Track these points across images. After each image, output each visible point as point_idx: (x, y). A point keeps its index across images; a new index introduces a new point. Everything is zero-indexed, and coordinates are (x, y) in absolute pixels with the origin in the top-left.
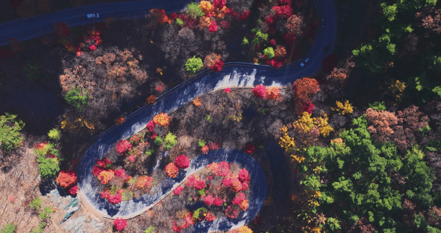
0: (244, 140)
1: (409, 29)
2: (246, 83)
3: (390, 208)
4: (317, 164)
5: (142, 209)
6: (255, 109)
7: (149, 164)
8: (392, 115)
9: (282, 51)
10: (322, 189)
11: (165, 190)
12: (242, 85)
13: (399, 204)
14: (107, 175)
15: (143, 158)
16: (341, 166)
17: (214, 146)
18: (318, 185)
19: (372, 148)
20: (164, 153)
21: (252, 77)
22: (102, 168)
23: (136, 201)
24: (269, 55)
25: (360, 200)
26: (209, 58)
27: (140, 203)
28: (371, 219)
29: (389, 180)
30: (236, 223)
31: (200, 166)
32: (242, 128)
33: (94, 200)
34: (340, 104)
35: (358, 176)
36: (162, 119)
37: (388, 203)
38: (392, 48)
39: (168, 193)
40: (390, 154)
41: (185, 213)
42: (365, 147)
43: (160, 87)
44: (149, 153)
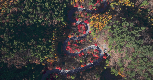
0: (66, 57)
1: (30, 79)
2: (63, 70)
3: (39, 45)
4: (51, 53)
5: (91, 46)
6: (62, 64)
7: (88, 56)
8: (35, 63)
9: (54, 77)
10: (51, 48)
11: (86, 49)
12: (64, 70)
13: (37, 46)
14: (96, 56)
15: (88, 58)
16: (47, 53)
17: (73, 57)
18: (52, 49)
19: (40, 57)
20: (84, 58)
21: (62, 71)
22: (97, 58)
23: (92, 48)
24: (57, 76)
25: (44, 47)
26: (69, 78)
27: (91, 48)
28: (43, 43)
29: (38, 51)
30: (72, 38)
31: (77, 53)
32: (66, 61)
33: (101, 51)
34: (45, 65)
35: (44, 51)
36: (82, 66)
37: (39, 46)
38: (33, 76)
39: (85, 49)
40: (37, 55)
41: (82, 43)
42: (42, 57)
43: (81, 74)
44: (87, 59)
